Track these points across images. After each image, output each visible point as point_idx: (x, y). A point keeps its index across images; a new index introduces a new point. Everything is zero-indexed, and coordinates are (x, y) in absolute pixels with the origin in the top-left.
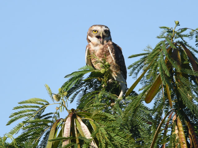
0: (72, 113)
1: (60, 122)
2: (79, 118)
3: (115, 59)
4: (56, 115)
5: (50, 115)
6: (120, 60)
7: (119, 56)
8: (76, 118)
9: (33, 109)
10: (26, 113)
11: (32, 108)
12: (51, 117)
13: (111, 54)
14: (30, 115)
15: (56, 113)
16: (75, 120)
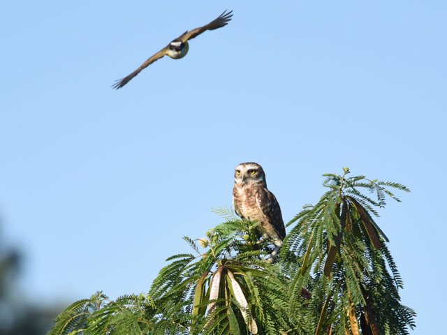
0: (222, 267)
8: (227, 273)
16: (225, 276)
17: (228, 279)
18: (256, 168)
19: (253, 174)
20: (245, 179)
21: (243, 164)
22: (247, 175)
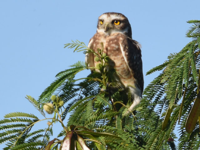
0: (71, 132)
1: (54, 144)
2: (80, 140)
3: (128, 60)
4: (48, 132)
5: (40, 134)
6: (135, 63)
7: (134, 57)
8: (77, 139)
9: (16, 128)
10: (7, 136)
11: (14, 128)
12: (41, 136)
13: (123, 53)
14: (13, 138)
15: (48, 130)
16: (75, 142)
17: (78, 145)
18: (122, 18)
19: (117, 25)
20: (108, 29)
21: (108, 14)
22: (111, 26)
